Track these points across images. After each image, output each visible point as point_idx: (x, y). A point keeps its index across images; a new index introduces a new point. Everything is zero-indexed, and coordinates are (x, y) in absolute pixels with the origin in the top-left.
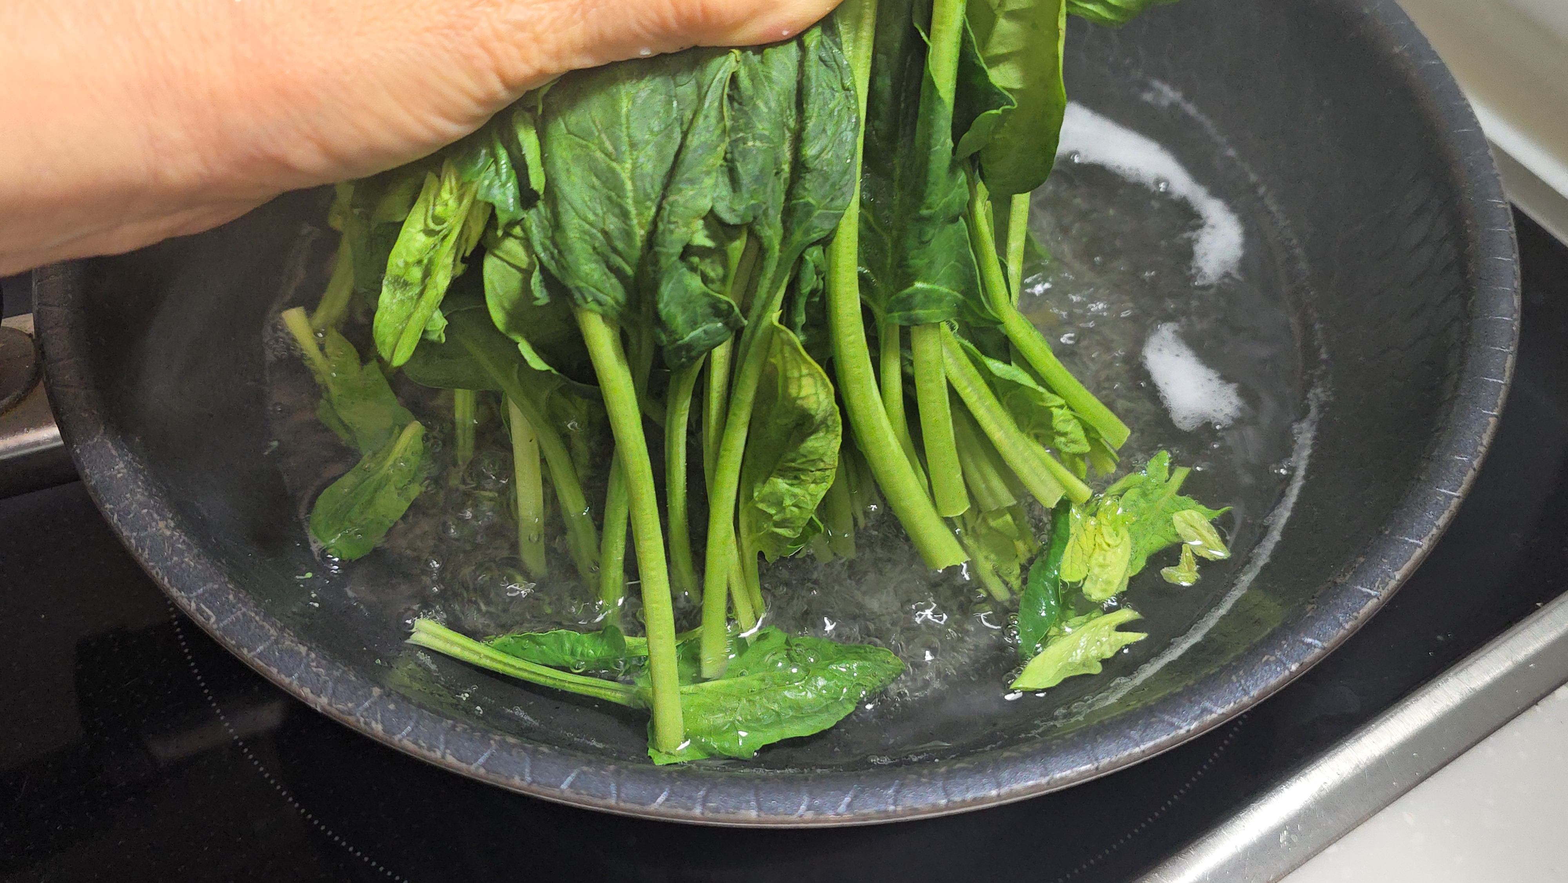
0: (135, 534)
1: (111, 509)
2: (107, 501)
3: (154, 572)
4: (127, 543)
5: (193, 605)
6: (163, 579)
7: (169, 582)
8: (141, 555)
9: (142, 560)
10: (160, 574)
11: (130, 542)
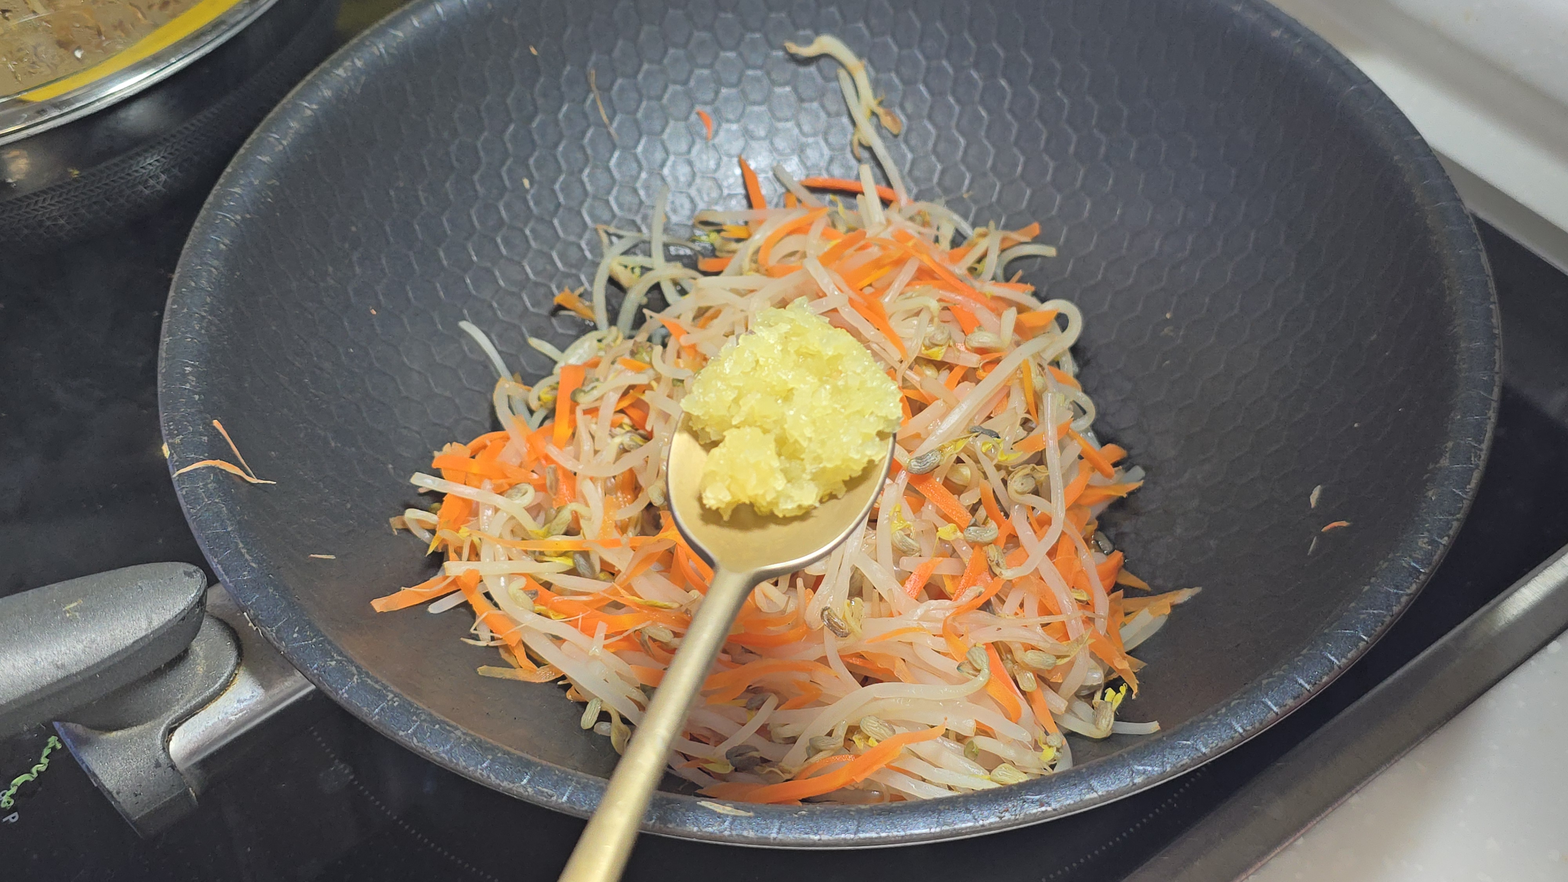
0: (442, 748)
1: (407, 735)
2: (400, 729)
3: (478, 774)
4: (438, 759)
5: (529, 790)
6: (489, 777)
7: (497, 778)
8: (457, 764)
9: (461, 768)
10: (485, 773)
11: (441, 757)
